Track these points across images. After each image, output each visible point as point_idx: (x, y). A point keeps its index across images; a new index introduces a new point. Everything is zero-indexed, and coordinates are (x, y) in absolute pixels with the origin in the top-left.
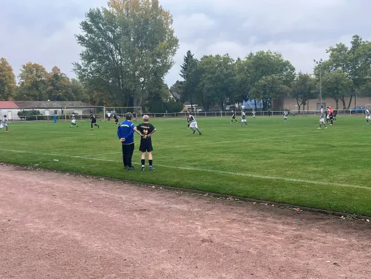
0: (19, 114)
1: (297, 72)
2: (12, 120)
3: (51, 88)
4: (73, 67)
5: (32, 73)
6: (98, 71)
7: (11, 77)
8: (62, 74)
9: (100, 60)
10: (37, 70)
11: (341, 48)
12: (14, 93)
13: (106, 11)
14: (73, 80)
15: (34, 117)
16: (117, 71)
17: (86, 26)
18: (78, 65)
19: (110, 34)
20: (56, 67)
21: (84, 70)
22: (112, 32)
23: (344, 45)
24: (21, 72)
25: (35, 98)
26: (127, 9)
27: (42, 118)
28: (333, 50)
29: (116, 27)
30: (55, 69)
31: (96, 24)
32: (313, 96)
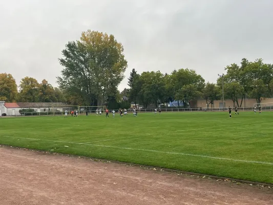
0: (20, 111)
1: (206, 82)
2: (15, 116)
3: (40, 94)
4: (57, 80)
5: (28, 84)
6: (73, 82)
7: (15, 86)
8: (48, 85)
9: (75, 75)
10: (32, 82)
11: (235, 66)
12: (17, 98)
13: (79, 43)
14: (56, 88)
15: (30, 113)
16: (86, 82)
17: (65, 53)
18: (60, 78)
19: (82, 58)
20: (45, 80)
21: (64, 82)
22: (83, 56)
23: (236, 65)
24: (21, 83)
25: (30, 100)
26: (93, 42)
27: (36, 114)
28: (229, 68)
29: (86, 54)
30: (44, 81)
31: (73, 52)
32: (218, 99)
